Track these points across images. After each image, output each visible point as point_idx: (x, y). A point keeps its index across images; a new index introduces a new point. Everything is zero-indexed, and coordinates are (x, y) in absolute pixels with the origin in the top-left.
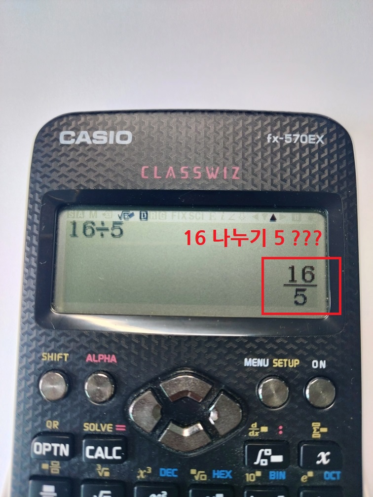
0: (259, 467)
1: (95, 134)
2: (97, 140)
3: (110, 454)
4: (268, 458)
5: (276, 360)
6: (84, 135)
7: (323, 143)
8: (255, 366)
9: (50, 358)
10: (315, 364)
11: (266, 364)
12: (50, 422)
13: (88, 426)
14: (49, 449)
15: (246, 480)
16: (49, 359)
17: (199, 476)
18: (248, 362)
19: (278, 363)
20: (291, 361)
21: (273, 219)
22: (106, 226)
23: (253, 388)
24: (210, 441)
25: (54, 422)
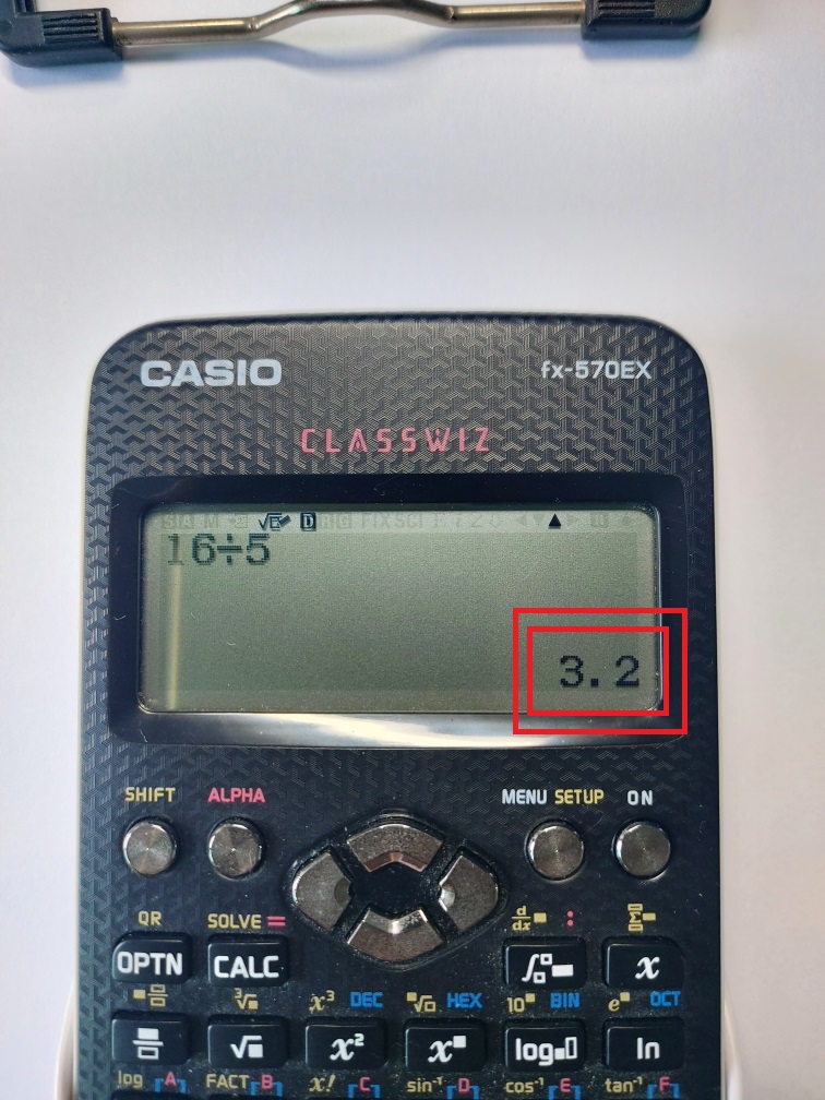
0: (531, 987)
1: (209, 366)
2: (214, 378)
3: (259, 968)
4: (548, 970)
5: (562, 791)
6: (188, 369)
7: (649, 377)
8: (523, 802)
9: (141, 797)
10: (633, 796)
11: (542, 798)
12: (146, 913)
13: (217, 919)
14: (146, 964)
15: (507, 1009)
16: (138, 799)
17: (423, 1004)
18: (509, 797)
19: (564, 797)
20: (588, 793)
21: (555, 523)
22: (236, 543)
23: (519, 843)
24: (440, 941)
25: (153, 913)
